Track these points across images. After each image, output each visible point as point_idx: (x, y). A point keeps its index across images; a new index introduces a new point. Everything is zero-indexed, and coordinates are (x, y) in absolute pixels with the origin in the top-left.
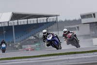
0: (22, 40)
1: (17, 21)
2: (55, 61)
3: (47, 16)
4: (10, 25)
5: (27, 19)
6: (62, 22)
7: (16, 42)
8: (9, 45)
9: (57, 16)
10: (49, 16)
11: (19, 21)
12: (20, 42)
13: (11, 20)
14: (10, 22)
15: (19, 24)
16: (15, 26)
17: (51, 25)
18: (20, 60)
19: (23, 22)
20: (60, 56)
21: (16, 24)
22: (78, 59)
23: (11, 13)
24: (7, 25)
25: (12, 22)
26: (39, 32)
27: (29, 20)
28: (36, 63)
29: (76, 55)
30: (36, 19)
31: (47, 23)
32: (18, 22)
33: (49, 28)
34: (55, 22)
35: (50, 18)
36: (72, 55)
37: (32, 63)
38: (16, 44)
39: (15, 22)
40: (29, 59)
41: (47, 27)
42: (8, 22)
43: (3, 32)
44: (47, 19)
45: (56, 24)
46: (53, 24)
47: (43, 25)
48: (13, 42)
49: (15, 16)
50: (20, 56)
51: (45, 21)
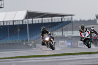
0: (37, 39)
1: (31, 19)
2: (70, 61)
3: (62, 16)
4: (24, 23)
5: (42, 17)
6: (76, 22)
7: (30, 41)
8: (23, 43)
9: (72, 15)
10: (64, 16)
11: (34, 19)
12: (34, 40)
13: (25, 19)
14: (24, 20)
15: (34, 23)
16: (29, 25)
17: (66, 25)
18: (34, 58)
19: (37, 20)
20: (75, 56)
21: (31, 23)
22: (93, 59)
23: (26, 11)
24: (21, 23)
25: (26, 20)
26: (54, 31)
27: (43, 19)
28: (51, 62)
29: (91, 55)
30: (51, 18)
31: (62, 22)
32: (32, 21)
33: (63, 28)
34: (70, 22)
35: (65, 17)
36: (87, 55)
37: (47, 62)
38: (30, 43)
39: (30, 21)
40: (43, 58)
41: (62, 27)
42: (23, 21)
43: (17, 30)
44: (62, 19)
45: (71, 24)
46: (68, 23)
47: (58, 24)
48: (27, 40)
49: (30, 15)
50: (35, 55)
51: (60, 21)
